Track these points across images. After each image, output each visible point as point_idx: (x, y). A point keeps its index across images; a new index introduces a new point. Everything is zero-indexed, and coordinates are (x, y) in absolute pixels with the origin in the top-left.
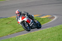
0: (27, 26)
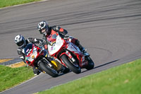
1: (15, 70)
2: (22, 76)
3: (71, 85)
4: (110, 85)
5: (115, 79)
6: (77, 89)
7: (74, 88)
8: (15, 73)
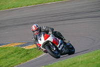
0: (55, 49)
1: (28, 50)
2: (33, 55)
3: (66, 62)
4: (93, 62)
5: (97, 59)
6: (70, 65)
7: (69, 64)
8: (27, 53)
